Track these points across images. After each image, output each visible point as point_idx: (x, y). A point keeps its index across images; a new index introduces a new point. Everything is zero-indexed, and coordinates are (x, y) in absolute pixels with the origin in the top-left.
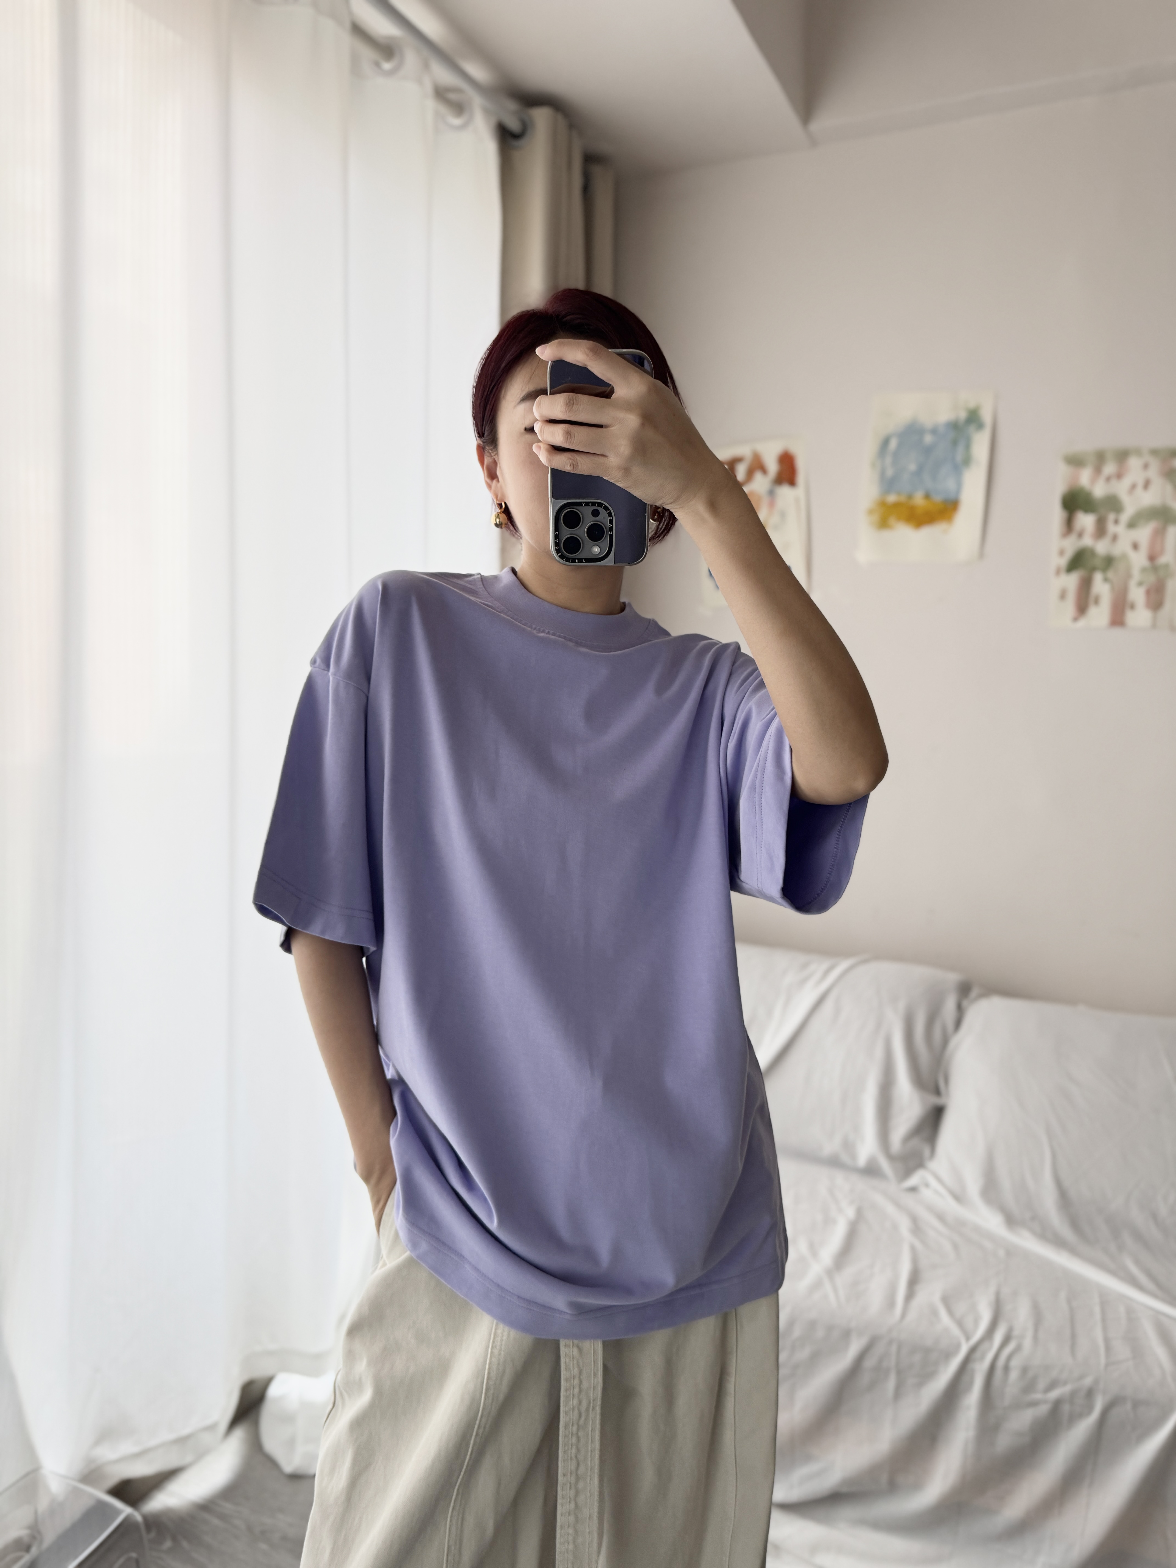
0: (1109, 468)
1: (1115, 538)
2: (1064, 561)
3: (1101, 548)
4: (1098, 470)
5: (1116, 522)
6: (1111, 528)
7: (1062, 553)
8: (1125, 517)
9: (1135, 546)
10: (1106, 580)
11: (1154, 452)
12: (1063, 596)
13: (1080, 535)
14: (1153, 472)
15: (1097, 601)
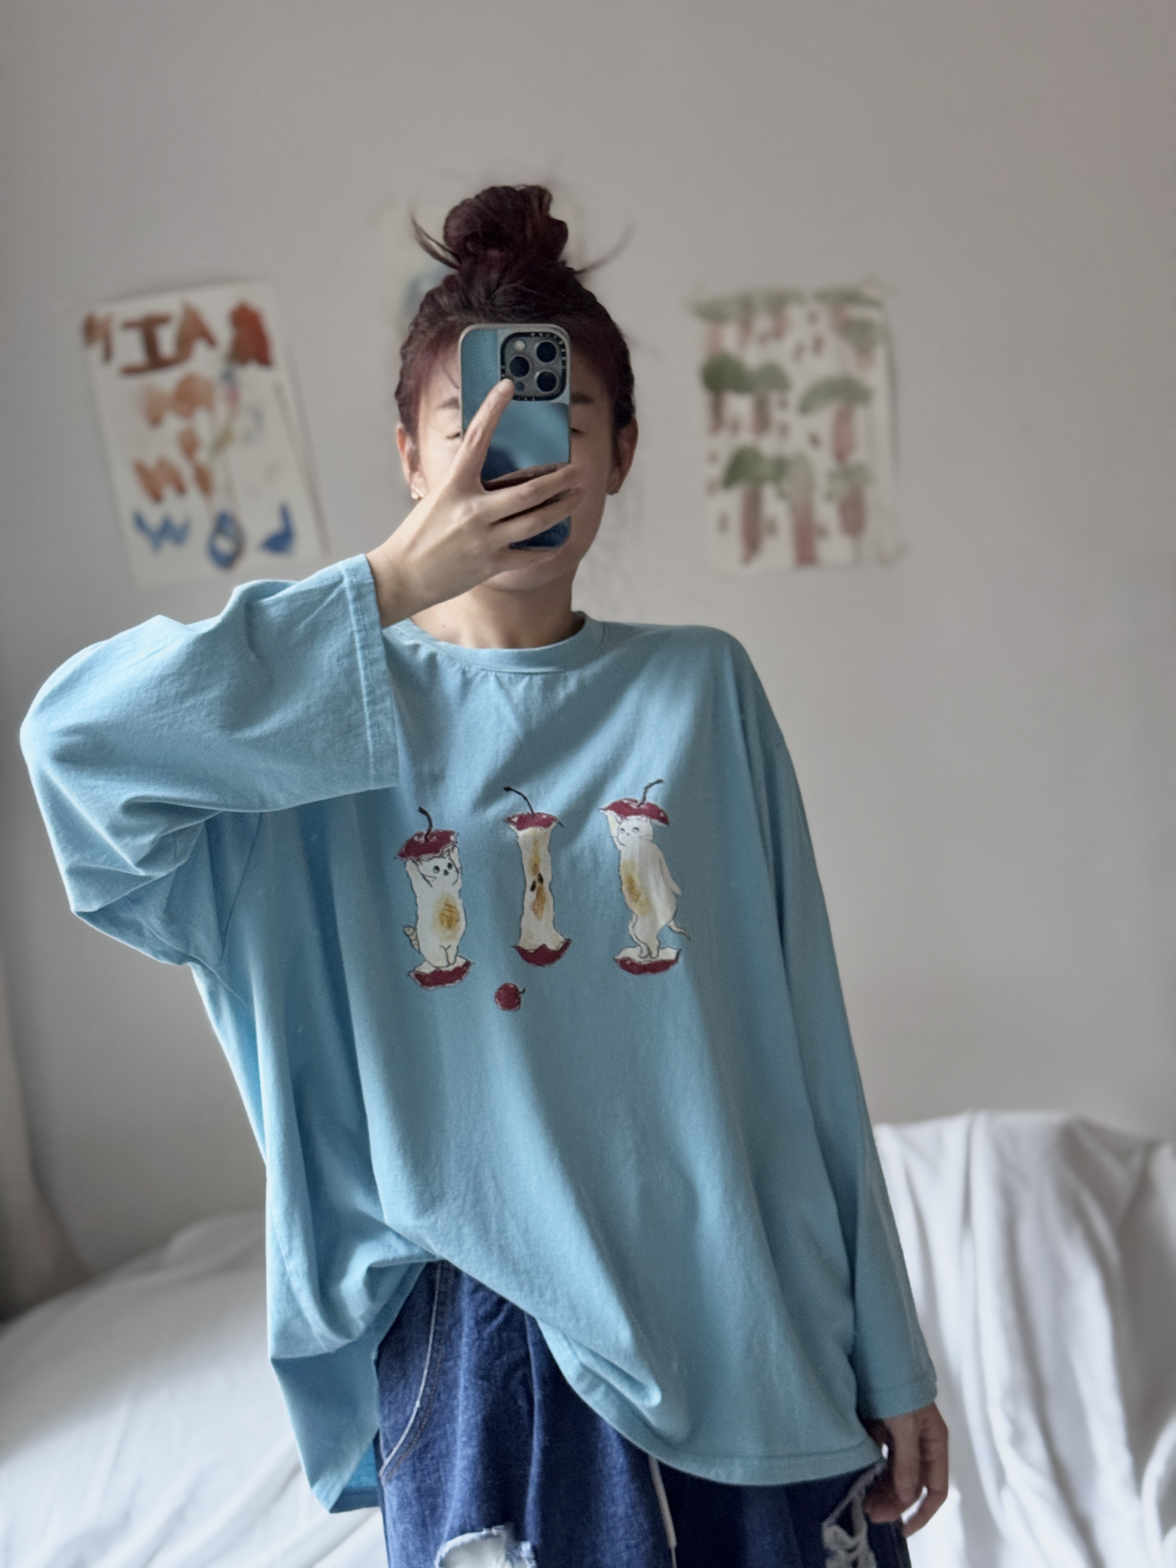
0: (762, 323)
1: (784, 430)
2: (716, 472)
3: (769, 446)
4: (746, 326)
5: (783, 405)
6: (778, 415)
7: (713, 458)
8: (794, 396)
9: (814, 440)
10: (782, 495)
11: (822, 296)
12: (723, 524)
13: (735, 428)
14: (824, 326)
15: (772, 528)
